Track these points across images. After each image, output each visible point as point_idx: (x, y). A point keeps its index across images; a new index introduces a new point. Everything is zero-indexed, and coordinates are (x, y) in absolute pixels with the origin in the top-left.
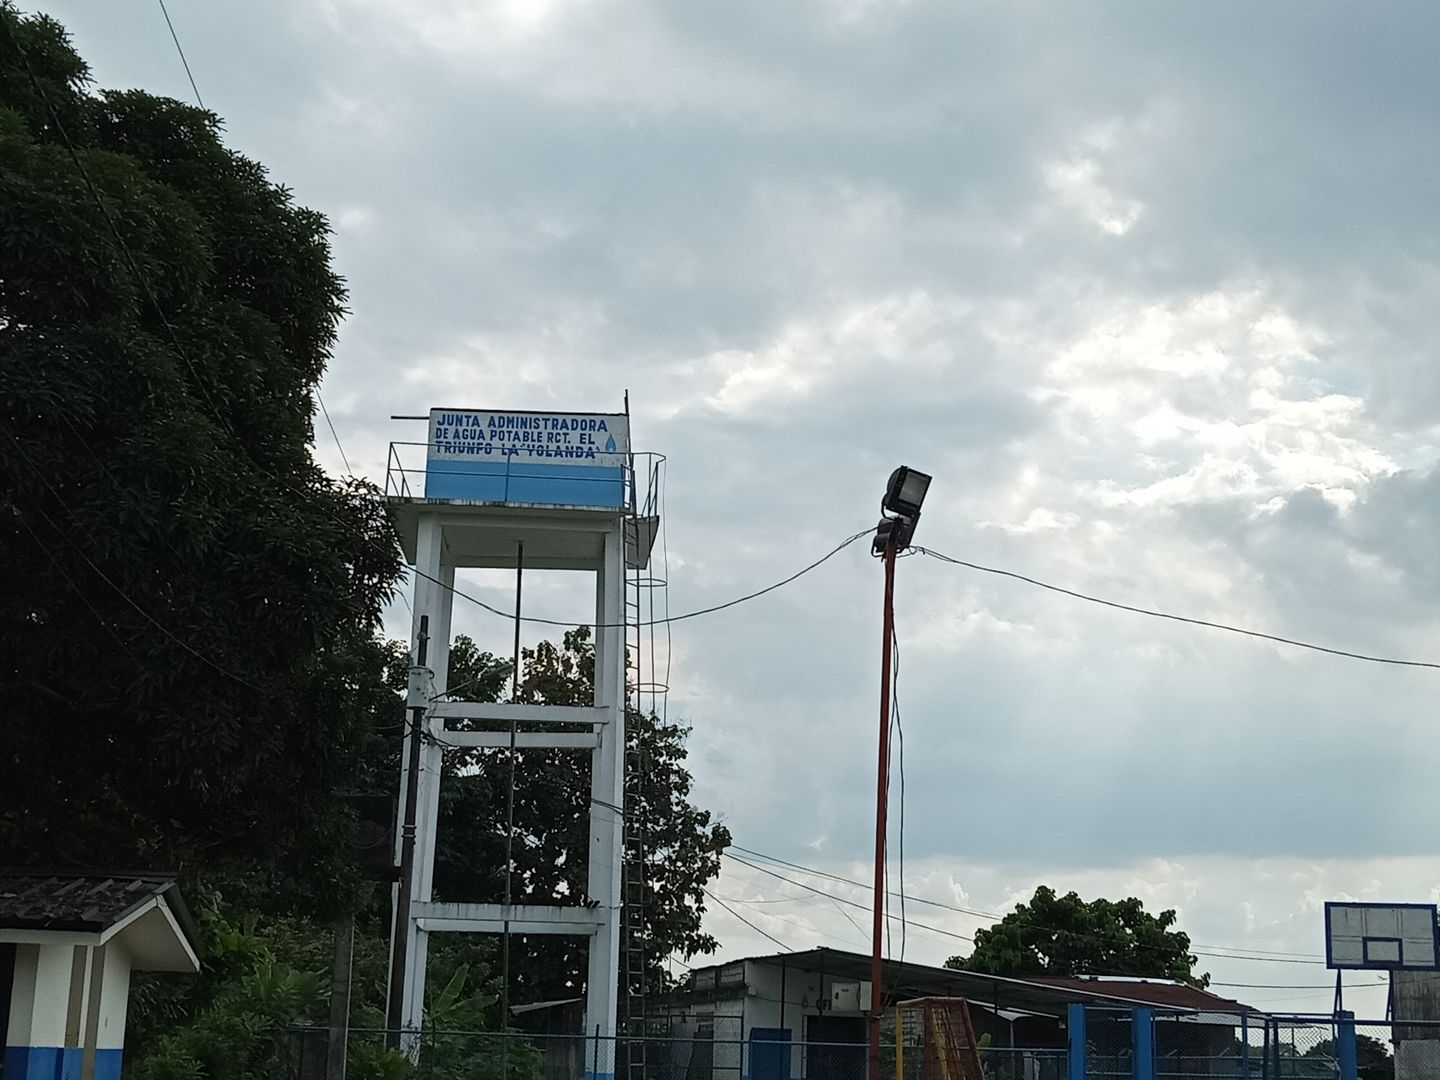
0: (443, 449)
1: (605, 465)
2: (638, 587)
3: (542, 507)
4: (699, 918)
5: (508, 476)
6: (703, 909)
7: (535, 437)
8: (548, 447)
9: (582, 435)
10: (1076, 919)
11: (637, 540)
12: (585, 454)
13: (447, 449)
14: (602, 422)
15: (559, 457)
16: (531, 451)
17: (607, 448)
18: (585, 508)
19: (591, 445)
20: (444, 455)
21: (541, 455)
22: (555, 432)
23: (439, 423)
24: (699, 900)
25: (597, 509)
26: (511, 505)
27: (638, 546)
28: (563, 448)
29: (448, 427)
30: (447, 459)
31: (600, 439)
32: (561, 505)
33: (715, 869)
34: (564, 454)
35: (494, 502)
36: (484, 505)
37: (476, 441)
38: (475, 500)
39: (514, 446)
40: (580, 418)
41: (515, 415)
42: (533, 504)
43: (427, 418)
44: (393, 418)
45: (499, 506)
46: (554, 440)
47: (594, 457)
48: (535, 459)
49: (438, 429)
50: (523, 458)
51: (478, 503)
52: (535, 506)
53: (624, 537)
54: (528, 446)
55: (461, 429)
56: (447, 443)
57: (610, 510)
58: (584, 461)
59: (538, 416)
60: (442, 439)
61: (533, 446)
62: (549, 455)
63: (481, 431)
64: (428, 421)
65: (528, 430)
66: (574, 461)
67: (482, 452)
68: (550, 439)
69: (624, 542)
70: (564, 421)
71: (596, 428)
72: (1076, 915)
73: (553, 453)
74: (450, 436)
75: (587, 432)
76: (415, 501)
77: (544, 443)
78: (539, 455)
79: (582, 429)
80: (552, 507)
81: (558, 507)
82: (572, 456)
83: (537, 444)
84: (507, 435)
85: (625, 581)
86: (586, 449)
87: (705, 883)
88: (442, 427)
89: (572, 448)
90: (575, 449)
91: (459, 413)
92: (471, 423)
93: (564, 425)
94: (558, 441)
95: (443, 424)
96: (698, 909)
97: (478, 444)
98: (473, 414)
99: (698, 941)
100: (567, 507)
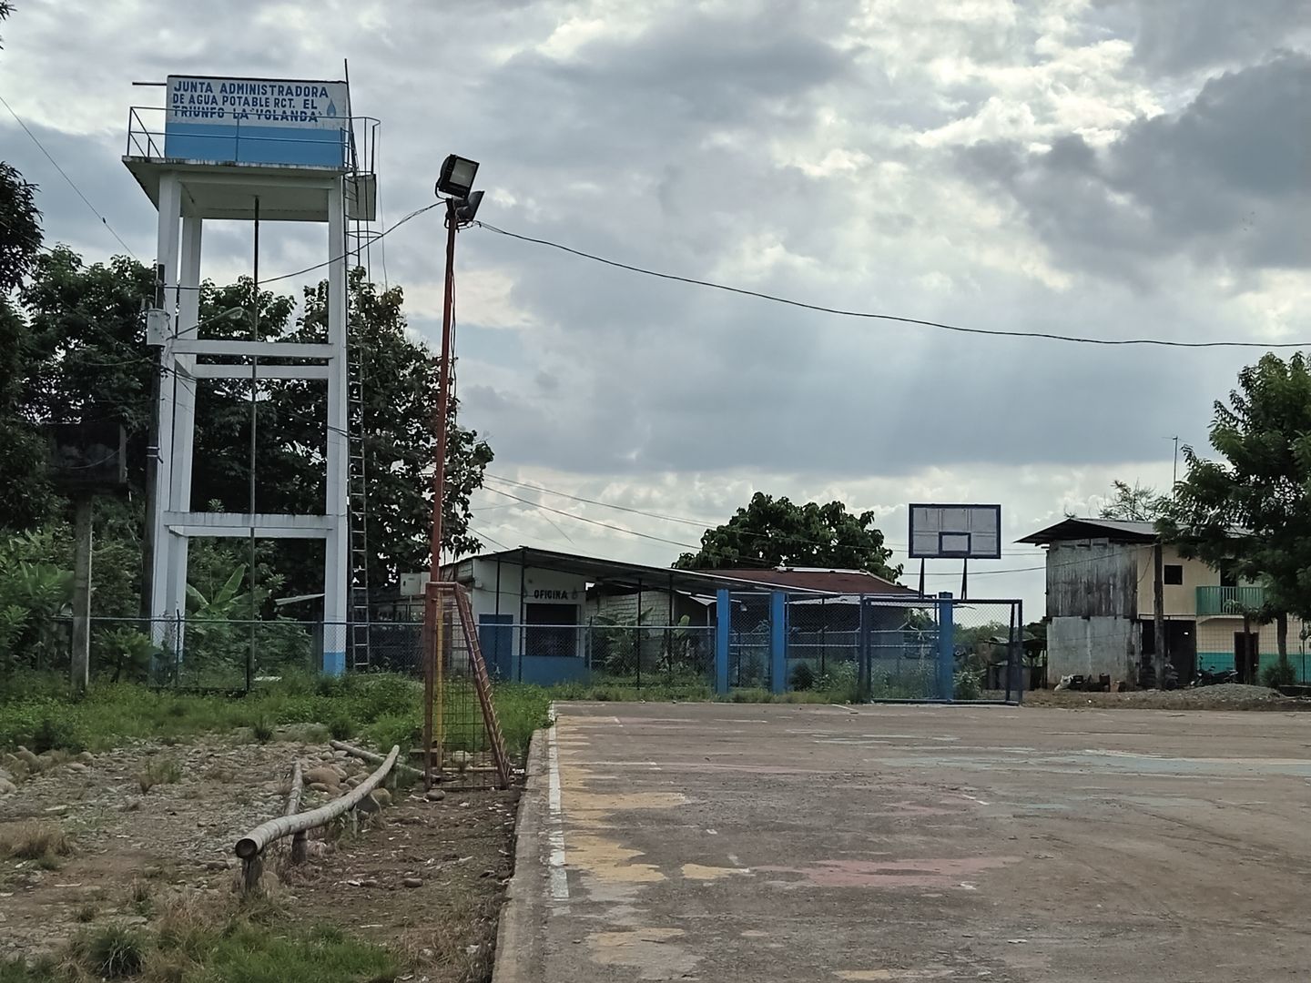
0: (180, 113)
1: (327, 128)
2: (358, 238)
3: (269, 166)
4: (466, 523)
5: (237, 138)
6: (470, 516)
7: (263, 103)
8: (274, 111)
9: (305, 100)
10: (787, 520)
11: (357, 195)
12: (308, 119)
13: (184, 113)
14: (324, 89)
15: (285, 120)
16: (259, 115)
17: (328, 114)
18: (307, 168)
19: (313, 110)
20: (181, 119)
21: (269, 118)
22: (281, 98)
23: (176, 89)
24: (465, 508)
25: (317, 168)
26: (241, 164)
27: (357, 201)
28: (289, 113)
29: (184, 93)
30: (184, 122)
31: (321, 104)
32: (286, 165)
33: (478, 481)
34: (289, 118)
35: (226, 162)
36: (217, 165)
37: (209, 106)
38: (208, 160)
39: (244, 110)
40: (303, 85)
41: (245, 82)
42: (261, 164)
43: (165, 85)
44: (134, 84)
45: (229, 166)
46: (280, 105)
47: (316, 121)
48: (263, 122)
49: (175, 95)
50: (253, 121)
51: (210, 163)
52: (262, 166)
53: (344, 194)
54: (257, 111)
55: (196, 95)
56: (183, 107)
57: (329, 169)
58: (308, 125)
59: (265, 83)
60: (179, 104)
61: (262, 111)
62: (276, 119)
63: (214, 97)
64: (165, 87)
65: (256, 96)
66: (298, 124)
67: (215, 116)
68: (276, 104)
69: (344, 197)
70: (289, 88)
71: (318, 94)
72: (786, 517)
73: (280, 117)
74: (186, 100)
75: (310, 98)
76: (154, 161)
77: (271, 108)
78: (267, 118)
79: (305, 95)
80: (277, 166)
81: (283, 166)
82: (296, 120)
83: (265, 109)
84: (237, 100)
85: (345, 233)
86: (309, 114)
87: (470, 493)
88: (179, 93)
89: (297, 112)
90: (299, 114)
91: (194, 80)
92: (204, 89)
93: (289, 91)
94: (284, 106)
95: (179, 90)
96: (466, 516)
97: (212, 109)
98: (206, 81)
99: (465, 543)
100: (291, 167)
